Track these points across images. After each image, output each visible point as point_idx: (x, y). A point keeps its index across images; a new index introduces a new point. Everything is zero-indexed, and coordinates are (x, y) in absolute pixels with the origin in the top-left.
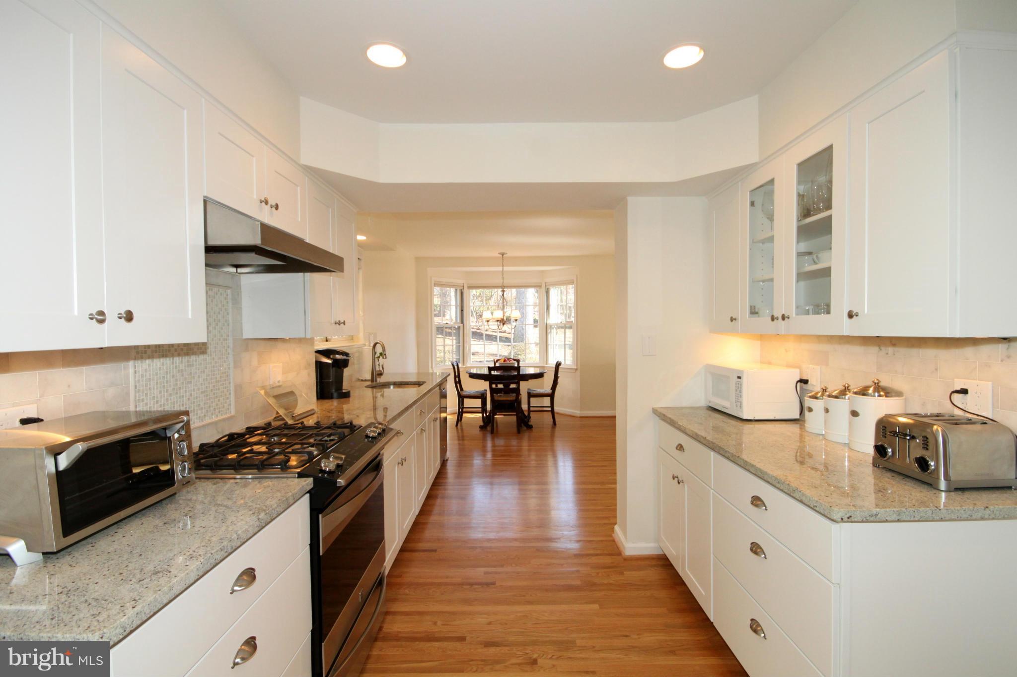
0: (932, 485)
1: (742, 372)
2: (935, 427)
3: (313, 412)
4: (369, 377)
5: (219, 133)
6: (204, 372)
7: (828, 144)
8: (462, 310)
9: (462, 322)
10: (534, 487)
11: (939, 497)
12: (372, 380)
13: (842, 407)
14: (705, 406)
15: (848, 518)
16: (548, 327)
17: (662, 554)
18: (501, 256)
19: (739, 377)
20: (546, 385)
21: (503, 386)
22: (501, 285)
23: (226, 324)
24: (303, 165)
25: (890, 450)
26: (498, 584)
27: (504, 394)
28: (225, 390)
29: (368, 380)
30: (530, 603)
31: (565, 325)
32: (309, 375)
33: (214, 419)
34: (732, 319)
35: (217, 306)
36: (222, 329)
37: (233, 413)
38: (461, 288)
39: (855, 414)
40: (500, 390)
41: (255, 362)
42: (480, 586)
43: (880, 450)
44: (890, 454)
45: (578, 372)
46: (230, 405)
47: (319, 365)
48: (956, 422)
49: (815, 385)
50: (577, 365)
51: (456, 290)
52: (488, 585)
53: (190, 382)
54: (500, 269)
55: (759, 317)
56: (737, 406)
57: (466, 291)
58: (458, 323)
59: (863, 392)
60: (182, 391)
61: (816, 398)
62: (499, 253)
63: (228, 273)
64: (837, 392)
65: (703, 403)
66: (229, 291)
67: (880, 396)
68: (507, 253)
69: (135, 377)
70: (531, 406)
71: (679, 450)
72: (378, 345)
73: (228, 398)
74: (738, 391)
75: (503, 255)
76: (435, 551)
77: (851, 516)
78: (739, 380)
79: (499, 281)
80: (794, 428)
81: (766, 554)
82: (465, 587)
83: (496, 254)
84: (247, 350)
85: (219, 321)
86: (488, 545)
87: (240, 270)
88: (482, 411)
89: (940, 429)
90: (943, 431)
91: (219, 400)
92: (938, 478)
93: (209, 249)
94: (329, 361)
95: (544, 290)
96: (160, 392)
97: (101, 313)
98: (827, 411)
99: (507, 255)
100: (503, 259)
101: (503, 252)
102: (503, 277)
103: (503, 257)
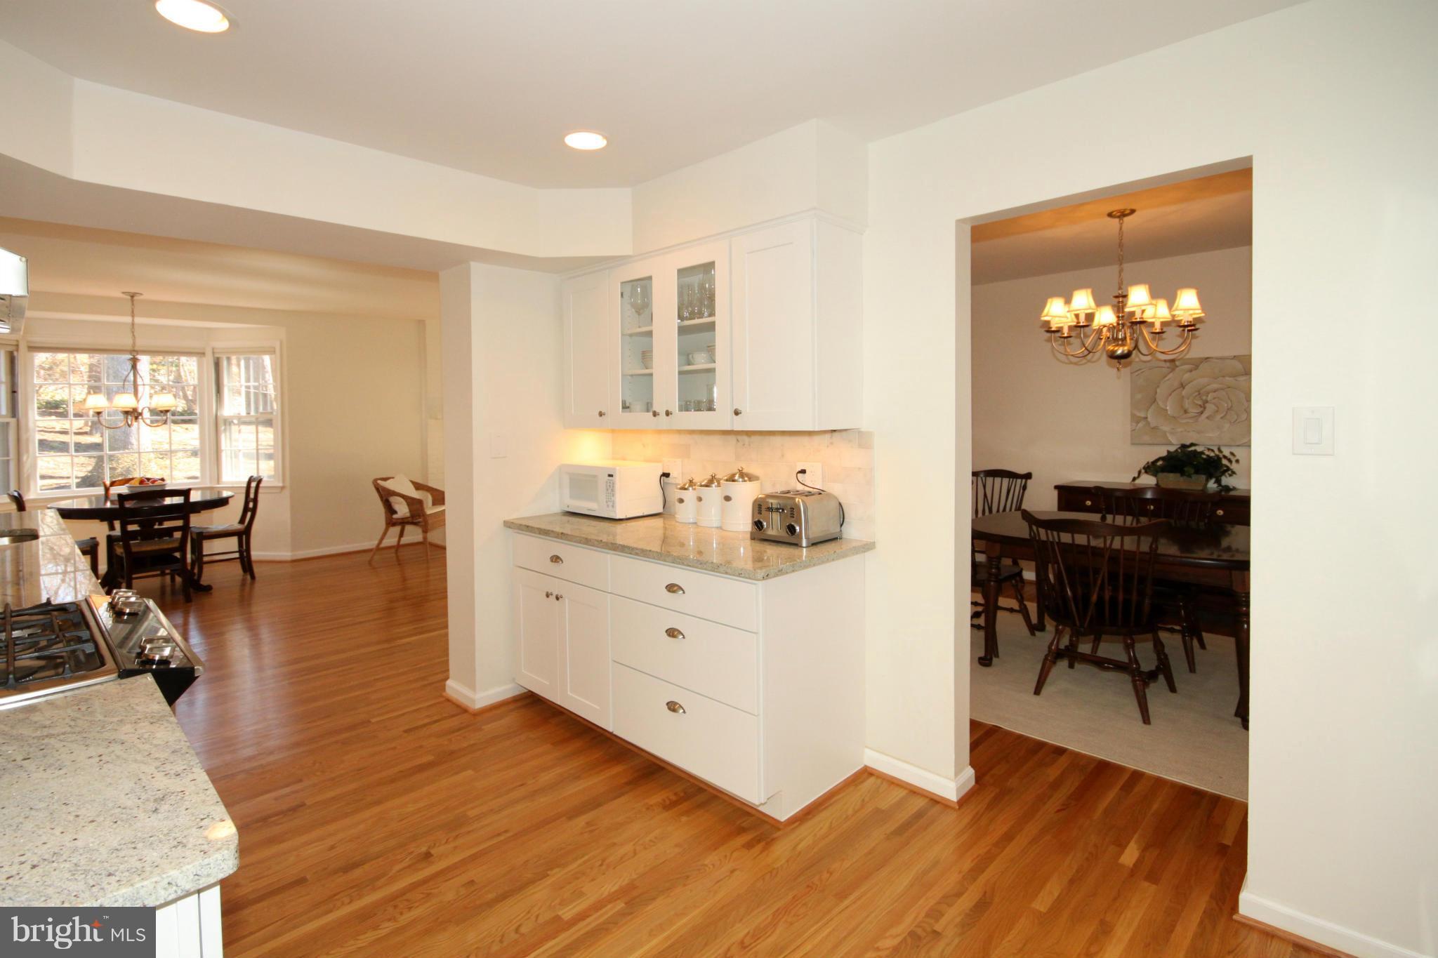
0: (797, 545)
1: (614, 469)
2: (797, 500)
7: (711, 260)
8: (14, 392)
9: (14, 416)
11: (802, 552)
13: (714, 494)
14: (559, 511)
15: (767, 576)
16: (221, 423)
17: (525, 693)
18: (129, 298)
19: (610, 476)
20: (226, 518)
21: (139, 526)
22: (130, 348)
25: (765, 524)
26: (308, 802)
27: (142, 540)
30: (378, 803)
31: (257, 419)
34: (601, 414)
38: (11, 349)
39: (728, 498)
40: (134, 535)
42: (281, 816)
43: (758, 525)
44: (765, 526)
45: (287, 493)
48: (809, 494)
49: (677, 477)
50: (284, 481)
52: (294, 809)
54: (128, 319)
55: (630, 412)
56: (608, 506)
57: (23, 355)
58: (5, 416)
59: (732, 479)
61: (685, 489)
62: (125, 294)
64: (706, 481)
65: (557, 508)
67: (745, 481)
68: (141, 294)
70: (204, 553)
71: (555, 562)
74: (610, 491)
75: (132, 297)
77: (768, 574)
78: (611, 478)
79: (127, 342)
80: (658, 522)
81: (684, 634)
83: (120, 295)
86: (254, 764)
89: (800, 501)
90: (803, 501)
92: (802, 538)
95: (209, 361)
98: (700, 499)
99: (141, 297)
100: (133, 304)
101: (133, 290)
102: (134, 335)
103: (132, 301)
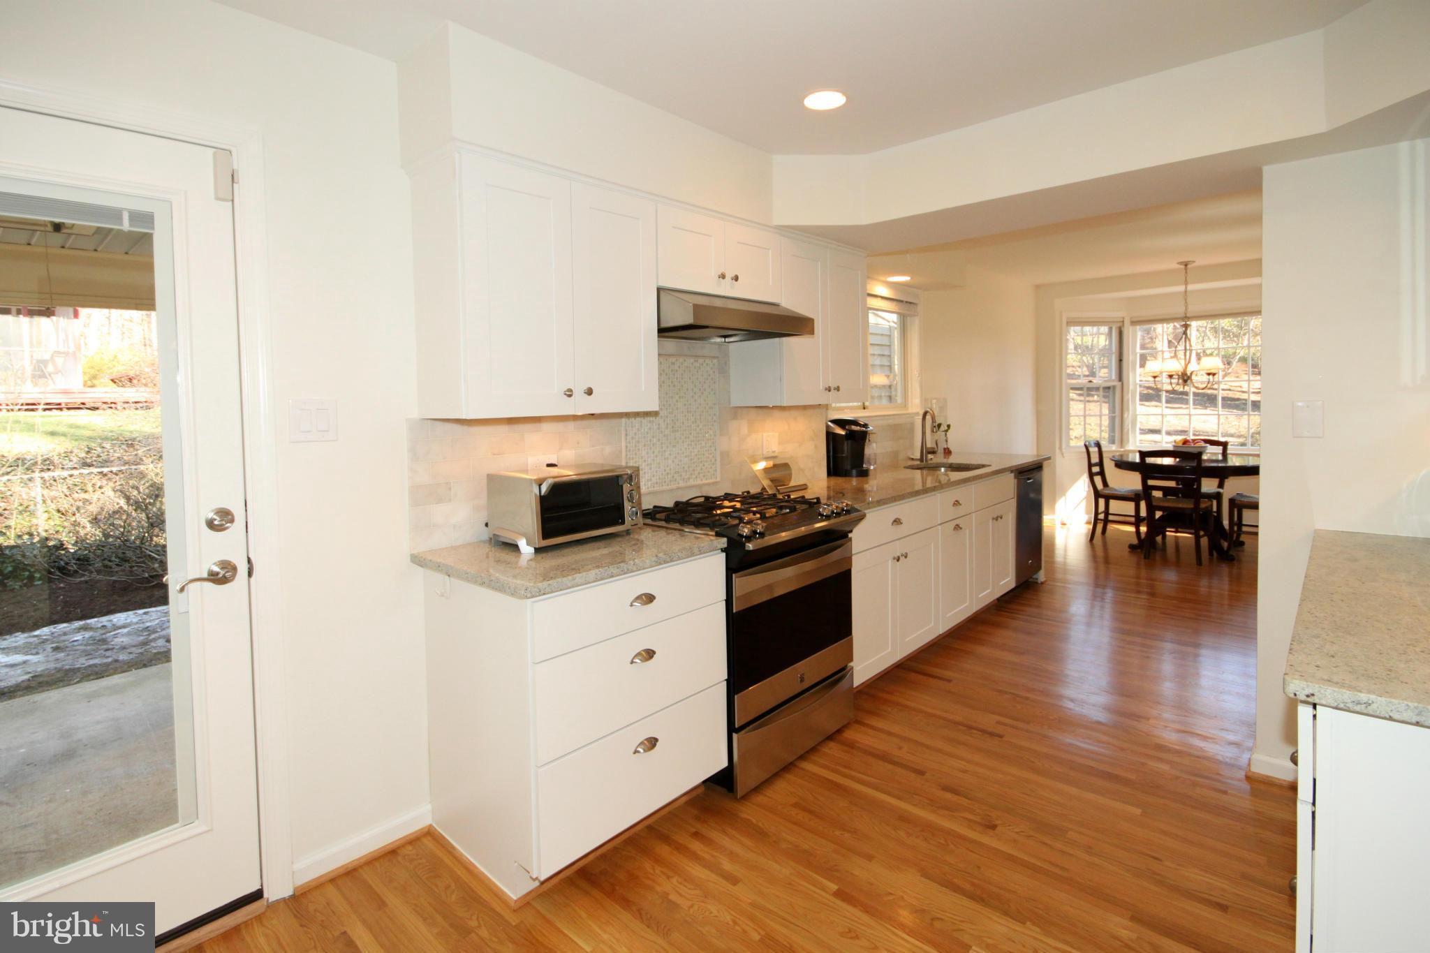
3: (804, 487)
4: (918, 455)
5: (674, 227)
6: (689, 438)
8: (1121, 360)
9: (1120, 378)
10: (1168, 646)
12: (921, 460)
15: (1308, 696)
18: (1183, 267)
22: (1182, 316)
23: (712, 393)
24: (777, 226)
26: (1006, 738)
28: (711, 456)
29: (916, 460)
32: (816, 446)
33: (699, 482)
35: (703, 376)
36: (708, 397)
37: (718, 479)
38: (1119, 325)
41: (744, 430)
42: (980, 733)
46: (716, 470)
47: (830, 436)
51: (1111, 329)
52: (992, 734)
53: (674, 446)
54: (1181, 288)
57: (1128, 330)
58: (1113, 381)
60: (667, 453)
62: (1178, 263)
63: (715, 343)
66: (715, 361)
68: (1194, 262)
69: (626, 439)
72: (928, 414)
73: (713, 464)
75: (1186, 265)
76: (949, 681)
77: (1313, 695)
79: (1178, 310)
82: (961, 727)
83: (1174, 266)
84: (735, 417)
85: (705, 390)
87: (727, 340)
88: (1136, 520)
91: (704, 465)
93: (663, 331)
94: (843, 433)
96: (648, 453)
97: (570, 390)
99: (1194, 265)
100: (1186, 272)
101: (1186, 260)
102: (1186, 302)
103: (1186, 269)
